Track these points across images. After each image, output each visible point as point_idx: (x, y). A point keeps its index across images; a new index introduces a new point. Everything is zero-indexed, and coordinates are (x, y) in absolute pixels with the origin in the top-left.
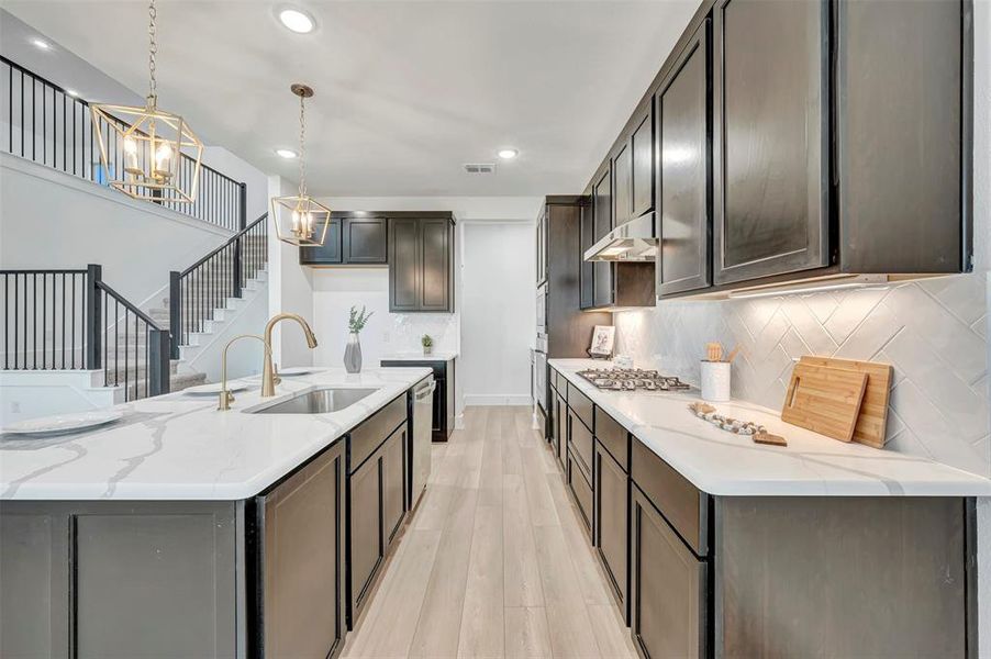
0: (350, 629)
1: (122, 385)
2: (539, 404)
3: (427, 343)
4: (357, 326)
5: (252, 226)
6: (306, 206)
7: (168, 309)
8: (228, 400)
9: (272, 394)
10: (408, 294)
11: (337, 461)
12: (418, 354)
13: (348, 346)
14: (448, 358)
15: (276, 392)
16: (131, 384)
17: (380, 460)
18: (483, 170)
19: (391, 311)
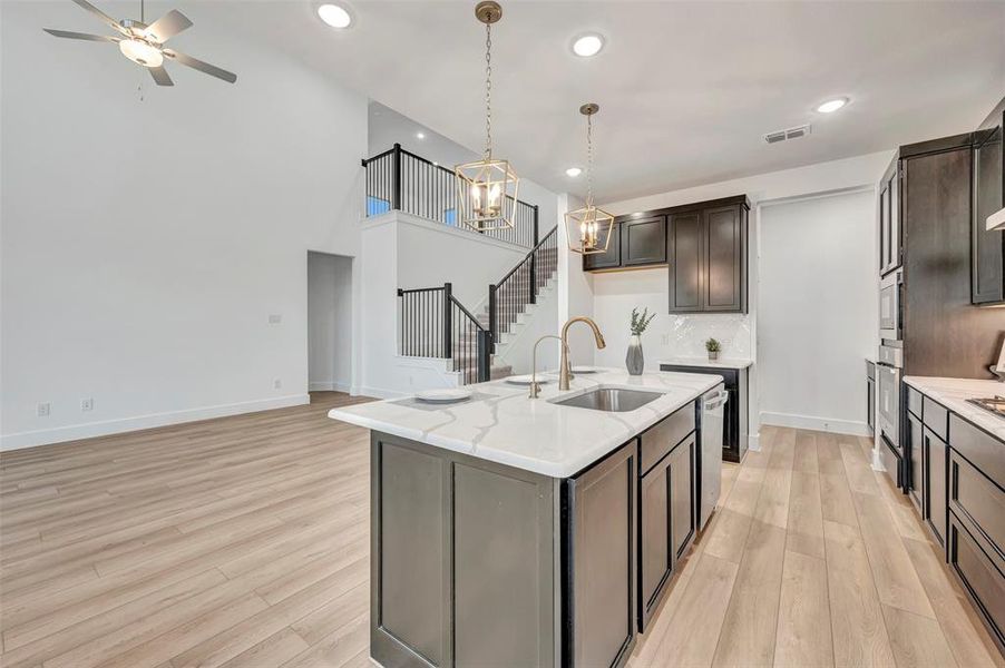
0: (641, 630)
1: (462, 371)
2: (884, 437)
3: (713, 347)
4: (639, 328)
5: (543, 242)
6: (592, 216)
7: (488, 315)
8: (537, 390)
9: (568, 388)
10: (689, 294)
11: (630, 461)
12: (703, 359)
13: (630, 349)
14: (740, 366)
15: (570, 386)
16: (468, 370)
17: (668, 469)
18: (790, 136)
19: (671, 312)
